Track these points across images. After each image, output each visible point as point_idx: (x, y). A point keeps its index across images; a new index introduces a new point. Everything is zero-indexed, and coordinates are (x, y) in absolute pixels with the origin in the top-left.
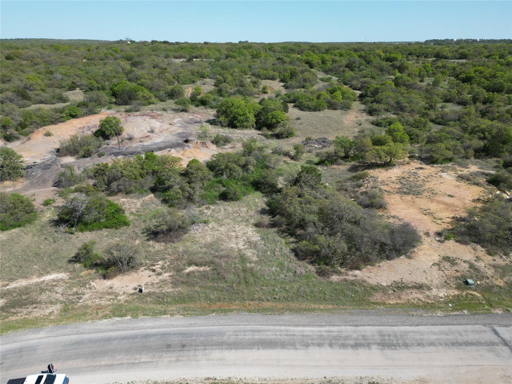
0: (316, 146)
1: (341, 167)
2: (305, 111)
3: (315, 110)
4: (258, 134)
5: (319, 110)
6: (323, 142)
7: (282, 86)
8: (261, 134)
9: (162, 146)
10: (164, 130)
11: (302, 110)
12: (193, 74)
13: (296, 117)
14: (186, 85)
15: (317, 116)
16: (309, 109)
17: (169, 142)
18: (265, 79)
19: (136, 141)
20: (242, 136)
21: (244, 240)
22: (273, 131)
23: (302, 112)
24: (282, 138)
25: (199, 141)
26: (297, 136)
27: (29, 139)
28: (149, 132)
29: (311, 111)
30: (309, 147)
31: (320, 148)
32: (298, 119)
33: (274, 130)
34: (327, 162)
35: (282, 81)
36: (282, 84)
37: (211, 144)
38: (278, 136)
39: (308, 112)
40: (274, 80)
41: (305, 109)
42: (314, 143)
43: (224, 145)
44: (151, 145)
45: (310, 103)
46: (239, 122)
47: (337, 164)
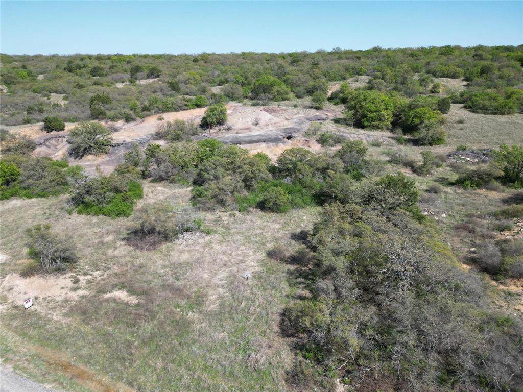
0: (468, 159)
1: (493, 195)
2: (478, 113)
3: (495, 113)
4: (389, 138)
5: (503, 114)
6: (484, 154)
7: (464, 86)
8: (392, 138)
9: (255, 139)
10: (271, 124)
11: (473, 111)
12: (347, 70)
13: (457, 119)
14: (335, 82)
15: (494, 120)
16: (485, 110)
17: (266, 136)
18: (441, 77)
19: (233, 131)
20: (364, 138)
21: (231, 271)
22: (413, 136)
23: (472, 115)
24: (422, 145)
25: (303, 139)
26: (447, 145)
27: (143, 121)
28: (253, 124)
29: (488, 114)
30: (455, 160)
31: (473, 164)
32: (461, 122)
33: (415, 133)
34: (468, 182)
35: (466, 79)
36: (465, 83)
37: (316, 142)
38: (416, 143)
39: (483, 115)
40: (455, 78)
41: (479, 110)
42: (467, 155)
43: (332, 146)
44: (244, 137)
45: (487, 103)
46: (368, 121)
47: (487, 189)
